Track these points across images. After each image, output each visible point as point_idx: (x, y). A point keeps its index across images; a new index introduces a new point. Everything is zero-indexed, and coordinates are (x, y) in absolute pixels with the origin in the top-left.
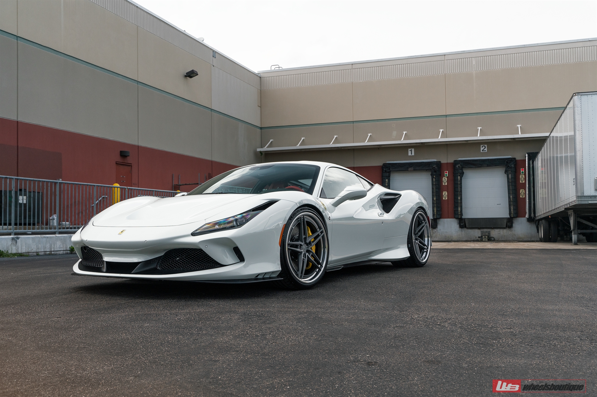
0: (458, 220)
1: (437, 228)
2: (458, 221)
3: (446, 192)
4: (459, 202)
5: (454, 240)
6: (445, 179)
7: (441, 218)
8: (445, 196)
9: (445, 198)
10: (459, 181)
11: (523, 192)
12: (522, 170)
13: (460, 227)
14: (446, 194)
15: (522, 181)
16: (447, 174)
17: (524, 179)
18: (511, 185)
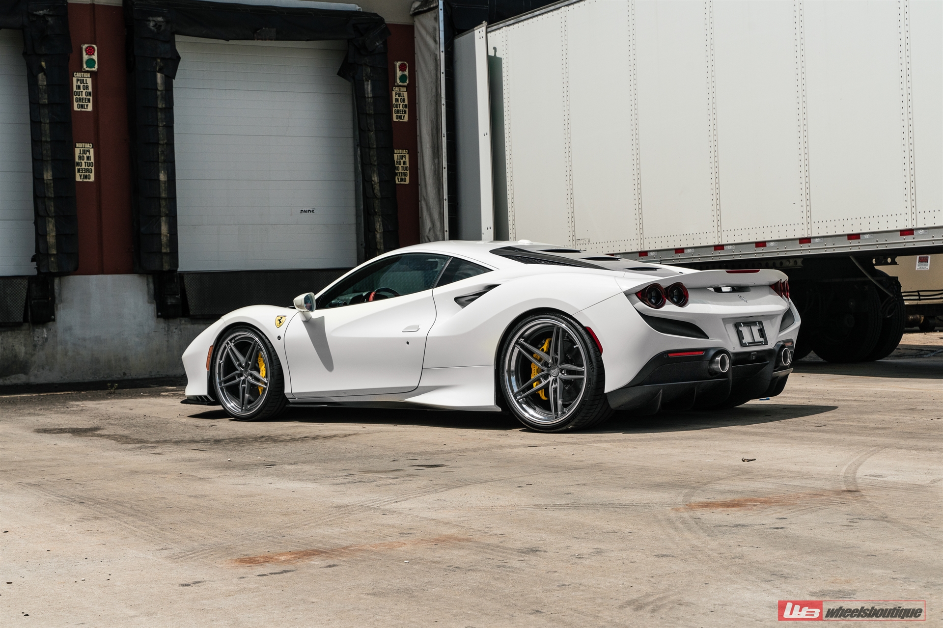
0: (151, 280)
1: (54, 320)
2: (152, 286)
3: (89, 146)
4: (163, 195)
5: (133, 374)
6: (82, 82)
7: (77, 271)
8: (83, 167)
9: (86, 177)
10: (159, 93)
11: (404, 163)
12: (400, 70)
13: (160, 314)
14: (88, 158)
15: (400, 115)
16: (93, 60)
17: (405, 106)
18: (374, 128)
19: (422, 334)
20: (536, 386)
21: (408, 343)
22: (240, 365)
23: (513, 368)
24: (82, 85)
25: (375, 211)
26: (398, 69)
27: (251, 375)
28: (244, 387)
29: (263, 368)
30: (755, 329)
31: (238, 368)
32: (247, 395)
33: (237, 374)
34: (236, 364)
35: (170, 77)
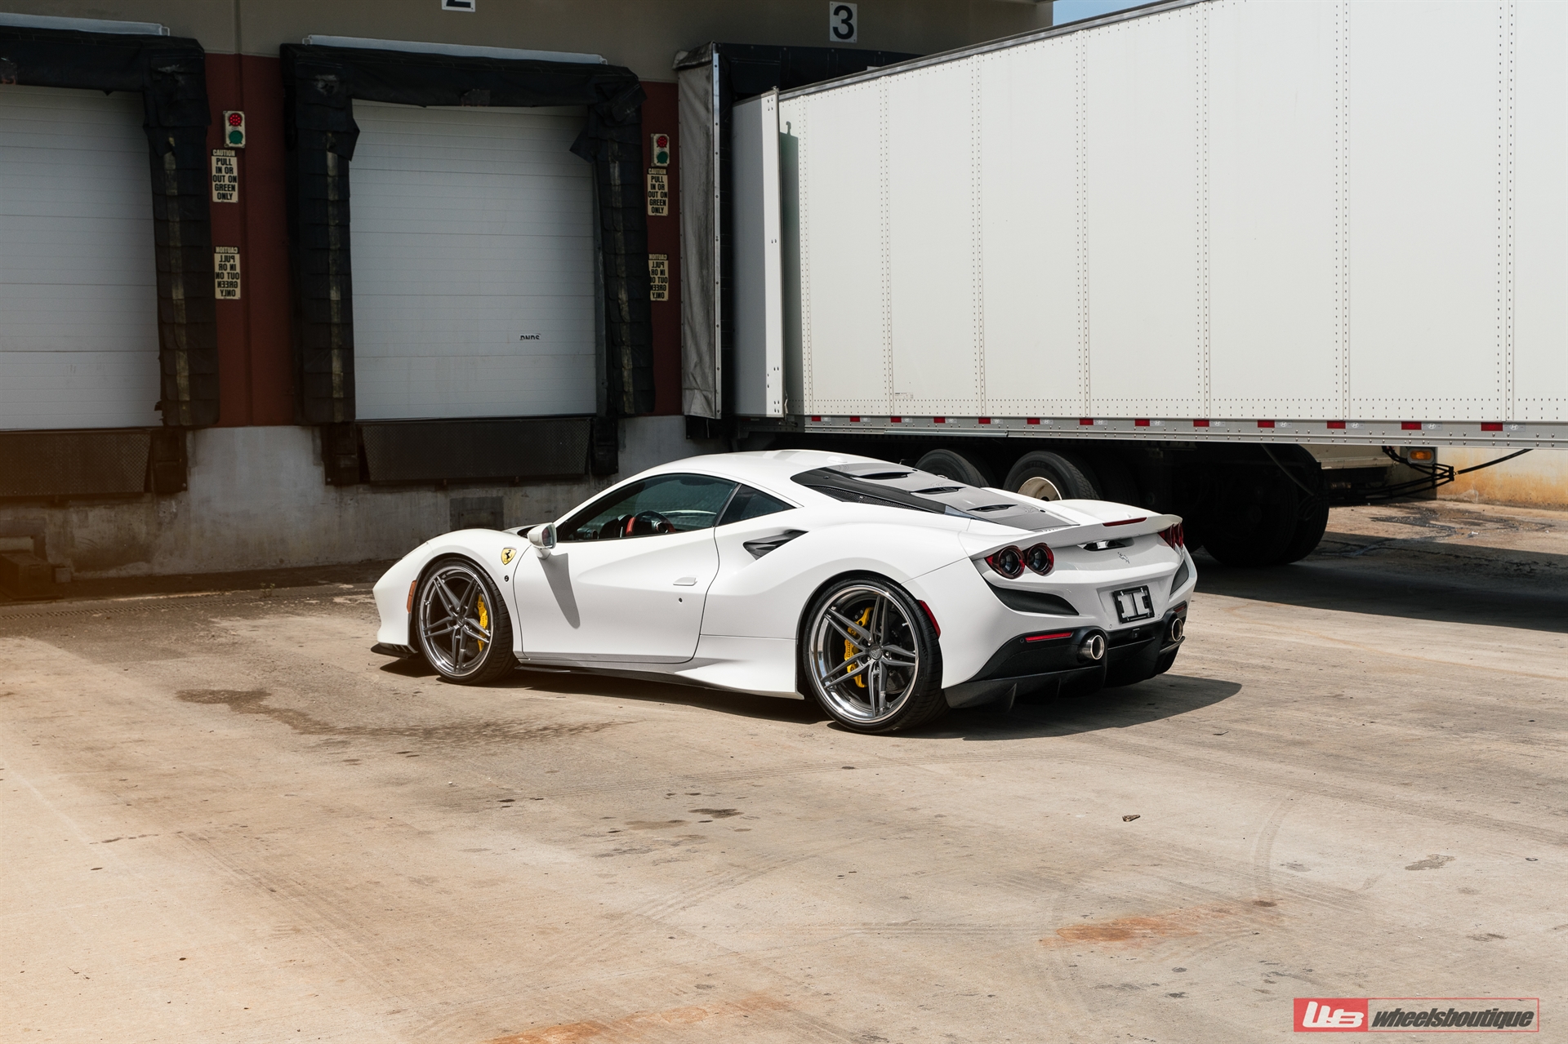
0: (317, 434)
1: (186, 489)
2: (318, 442)
3: (233, 250)
4: (335, 320)
5: (293, 561)
6: (224, 163)
7: (217, 423)
8: (226, 279)
9: (229, 293)
10: (330, 180)
11: (662, 272)
12: (659, 146)
13: (329, 480)
14: (233, 267)
15: (657, 207)
16: (240, 133)
17: (665, 195)
18: (622, 228)
19: (699, 589)
20: (850, 672)
21: (681, 600)
22: (453, 609)
23: (820, 648)
24: (223, 167)
25: (621, 340)
26: (655, 144)
27: (468, 624)
28: (459, 640)
29: (484, 615)
30: (1139, 597)
31: (450, 613)
32: (462, 650)
33: (448, 621)
34: (448, 607)
35: (345, 156)
